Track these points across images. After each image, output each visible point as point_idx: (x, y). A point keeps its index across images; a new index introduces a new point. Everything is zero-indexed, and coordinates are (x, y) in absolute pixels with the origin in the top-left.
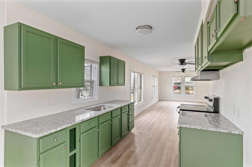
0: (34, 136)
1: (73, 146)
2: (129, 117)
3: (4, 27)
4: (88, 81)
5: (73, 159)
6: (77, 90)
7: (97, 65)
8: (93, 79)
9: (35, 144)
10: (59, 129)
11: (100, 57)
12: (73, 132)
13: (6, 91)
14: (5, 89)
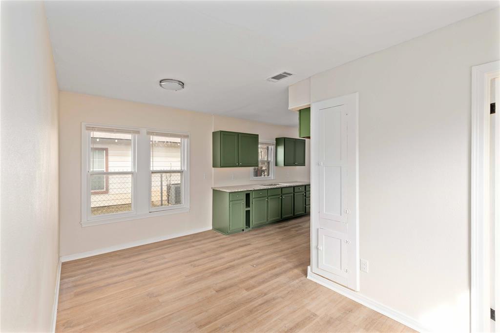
0: (228, 191)
1: (248, 205)
2: (305, 199)
3: (213, 133)
4: (263, 162)
5: (248, 213)
6: (255, 169)
7: (273, 147)
8: (269, 160)
9: (228, 195)
10: (239, 190)
11: (276, 139)
12: (248, 196)
13: (213, 168)
14: (213, 167)
